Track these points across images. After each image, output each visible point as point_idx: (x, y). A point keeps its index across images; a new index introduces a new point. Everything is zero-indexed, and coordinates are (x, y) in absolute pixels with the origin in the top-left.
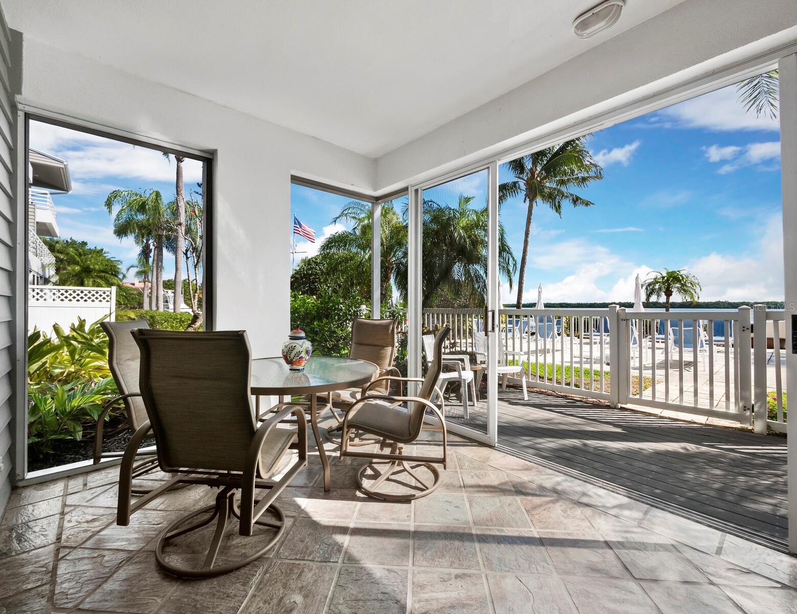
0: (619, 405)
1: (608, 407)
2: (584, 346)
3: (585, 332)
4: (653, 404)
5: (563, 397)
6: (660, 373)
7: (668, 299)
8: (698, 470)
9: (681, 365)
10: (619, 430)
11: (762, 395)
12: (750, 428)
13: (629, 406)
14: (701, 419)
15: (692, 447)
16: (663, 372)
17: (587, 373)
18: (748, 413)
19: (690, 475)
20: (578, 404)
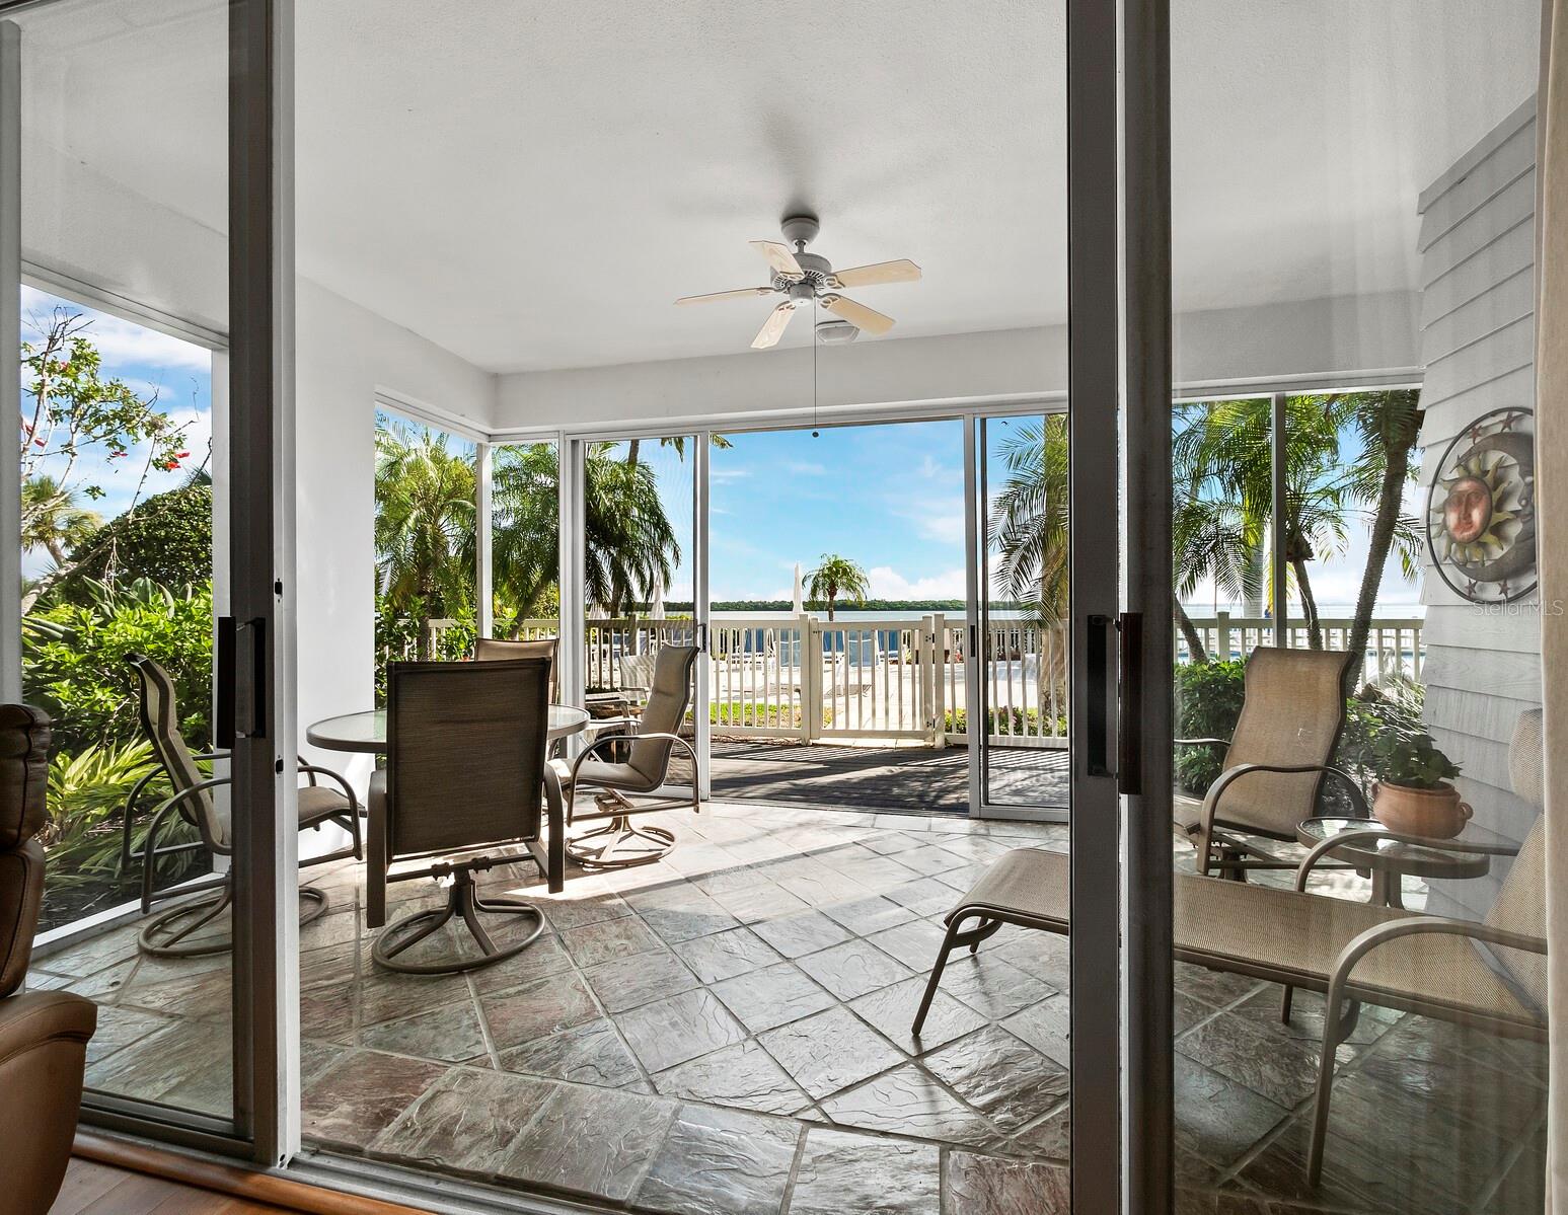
0: (811, 741)
1: (799, 745)
2: (733, 674)
3: (734, 652)
4: (847, 733)
5: (742, 741)
6: (841, 700)
7: (831, 599)
8: (900, 786)
9: (860, 689)
10: (821, 766)
11: (940, 709)
12: (932, 744)
13: (823, 741)
14: (890, 743)
15: (896, 770)
16: (830, 701)
17: (762, 708)
18: (930, 728)
19: (896, 791)
20: (765, 747)
